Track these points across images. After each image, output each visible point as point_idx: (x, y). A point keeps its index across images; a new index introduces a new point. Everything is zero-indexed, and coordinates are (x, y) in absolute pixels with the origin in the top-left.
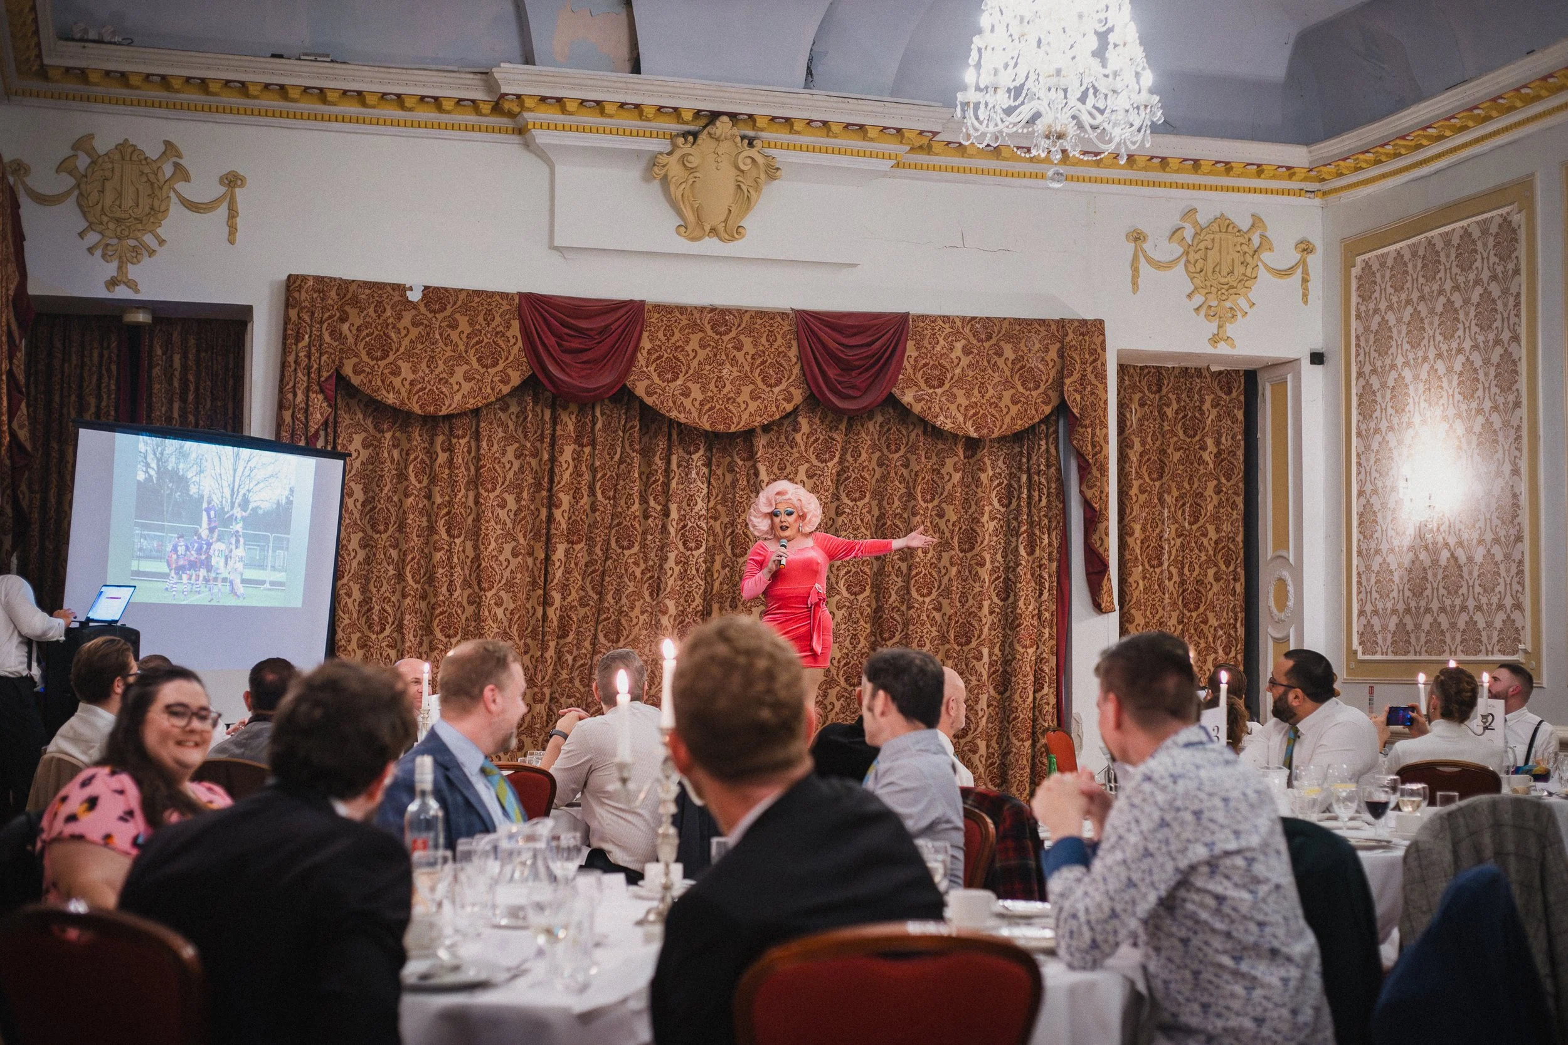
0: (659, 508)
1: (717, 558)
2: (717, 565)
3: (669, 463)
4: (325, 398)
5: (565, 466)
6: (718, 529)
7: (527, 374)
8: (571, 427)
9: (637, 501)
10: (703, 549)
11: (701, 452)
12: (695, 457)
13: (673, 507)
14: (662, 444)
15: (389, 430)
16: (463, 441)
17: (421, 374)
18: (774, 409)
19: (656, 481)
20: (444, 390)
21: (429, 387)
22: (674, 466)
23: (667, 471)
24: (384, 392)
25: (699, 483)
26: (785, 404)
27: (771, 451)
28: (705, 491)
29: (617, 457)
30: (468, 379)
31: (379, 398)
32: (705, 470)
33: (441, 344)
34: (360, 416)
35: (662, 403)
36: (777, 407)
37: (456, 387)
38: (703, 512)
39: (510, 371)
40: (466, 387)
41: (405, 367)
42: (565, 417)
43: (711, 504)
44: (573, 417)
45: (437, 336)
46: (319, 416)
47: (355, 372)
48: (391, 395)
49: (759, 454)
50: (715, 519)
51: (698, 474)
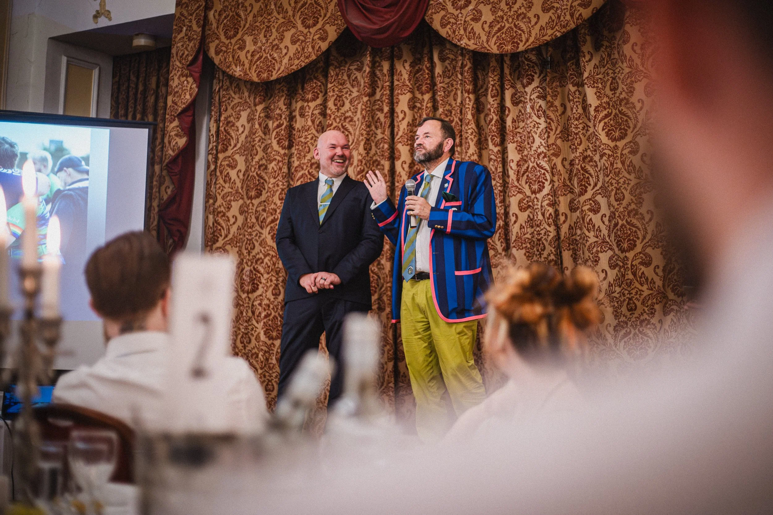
0: (496, 149)
1: (561, 199)
2: (563, 208)
3: (503, 99)
4: (194, 81)
5: (401, 116)
6: (559, 167)
7: (343, 28)
8: (405, 76)
9: (472, 144)
10: (546, 190)
11: (535, 84)
12: (529, 89)
13: (511, 147)
14: (492, 80)
15: (260, 103)
16: (312, 105)
17: (259, 44)
18: (568, 17)
19: (491, 120)
20: (275, 55)
21: (265, 55)
22: (508, 103)
23: (502, 109)
24: (234, 67)
25: (535, 118)
26: (582, 10)
27: (603, 70)
28: (543, 125)
29: (459, 101)
30: (294, 42)
31: (231, 73)
32: (542, 103)
33: (275, 14)
34: (246, 94)
35: (454, 32)
36: (572, 15)
37: (284, 51)
38: (542, 149)
39: (327, 27)
40: (293, 49)
41: (249, 39)
42: (399, 67)
43: (551, 141)
44: (407, 65)
45: (273, 7)
46: (188, 97)
47: (217, 53)
48: (238, 69)
49: (586, 75)
50: (556, 155)
51: (532, 108)
